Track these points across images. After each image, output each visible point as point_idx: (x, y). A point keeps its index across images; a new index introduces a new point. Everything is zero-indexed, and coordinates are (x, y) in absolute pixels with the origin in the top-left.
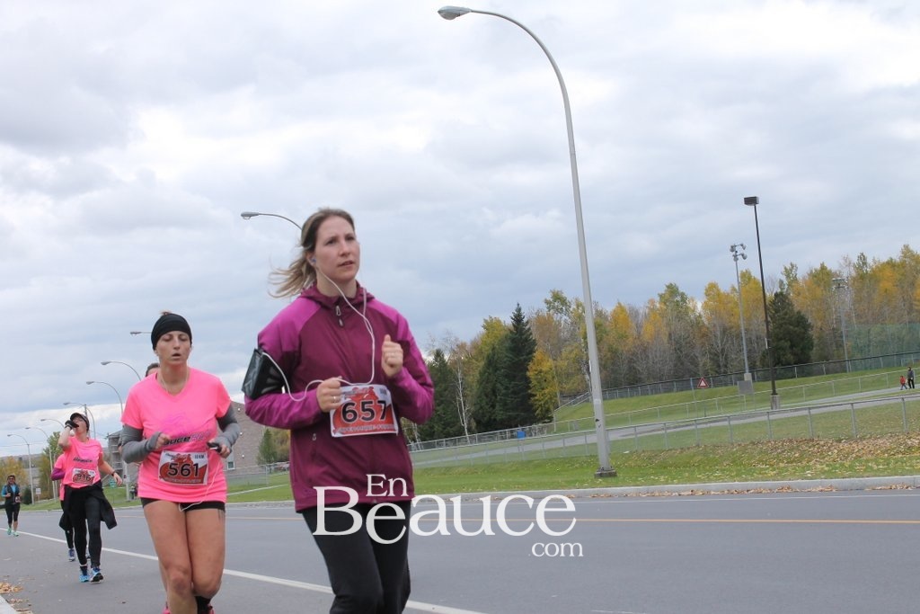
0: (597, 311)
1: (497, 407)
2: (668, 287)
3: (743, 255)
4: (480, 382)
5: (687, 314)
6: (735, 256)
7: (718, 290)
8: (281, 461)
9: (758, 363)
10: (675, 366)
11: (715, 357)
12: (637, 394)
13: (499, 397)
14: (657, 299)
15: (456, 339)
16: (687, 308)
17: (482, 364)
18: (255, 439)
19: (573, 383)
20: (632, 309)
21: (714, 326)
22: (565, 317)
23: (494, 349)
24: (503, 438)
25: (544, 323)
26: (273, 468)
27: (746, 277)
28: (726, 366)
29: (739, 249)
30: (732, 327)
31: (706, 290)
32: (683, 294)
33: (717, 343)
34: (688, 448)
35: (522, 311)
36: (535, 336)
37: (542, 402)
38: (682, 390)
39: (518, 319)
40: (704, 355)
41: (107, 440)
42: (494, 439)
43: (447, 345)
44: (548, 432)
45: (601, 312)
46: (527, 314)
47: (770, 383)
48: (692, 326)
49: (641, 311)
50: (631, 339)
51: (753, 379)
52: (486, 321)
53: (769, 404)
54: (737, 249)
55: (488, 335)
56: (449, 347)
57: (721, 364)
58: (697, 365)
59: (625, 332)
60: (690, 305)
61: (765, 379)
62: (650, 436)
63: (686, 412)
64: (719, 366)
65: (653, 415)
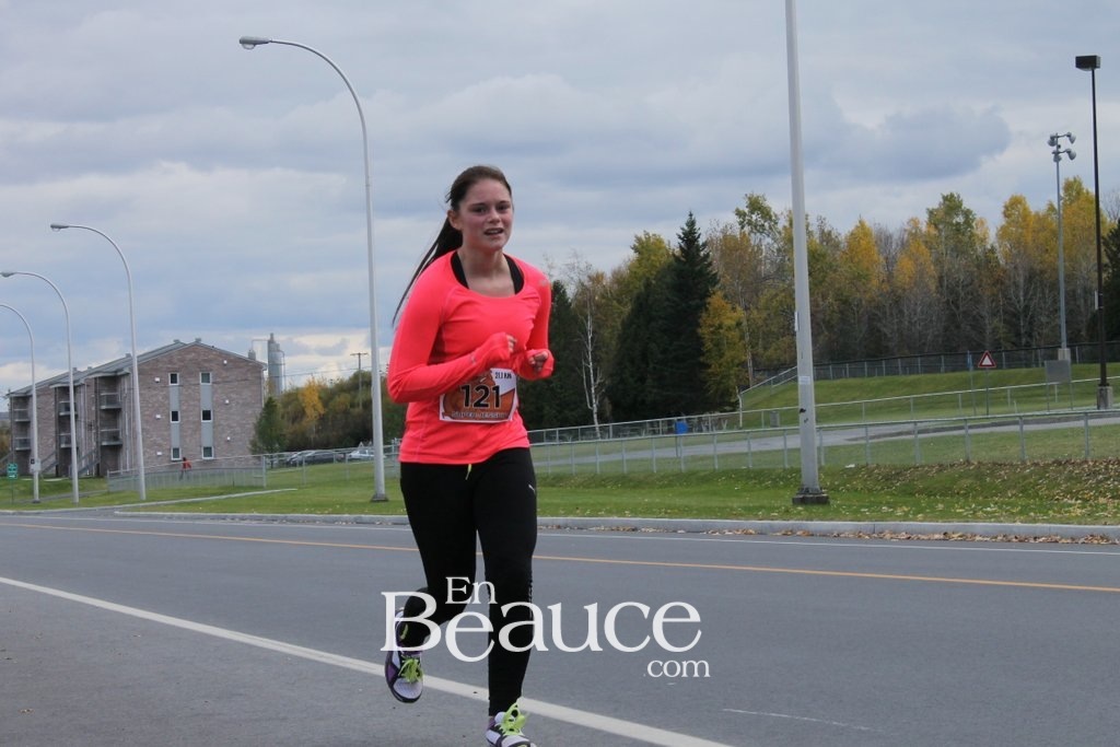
0: (823, 231)
1: (649, 381)
2: (945, 198)
3: (1069, 152)
4: (623, 339)
5: (972, 245)
6: (1056, 154)
7: (1025, 209)
8: (291, 449)
9: (1083, 333)
10: (946, 329)
11: (1012, 319)
12: (880, 374)
13: (651, 366)
14: (924, 218)
15: (589, 267)
16: (972, 235)
17: (627, 309)
18: (250, 412)
19: (776, 350)
20: (880, 232)
21: (1015, 268)
22: (769, 240)
23: (648, 285)
24: (654, 432)
25: (732, 247)
26: (276, 461)
27: (1072, 188)
28: (1030, 336)
29: (1064, 143)
30: (1042, 272)
31: (1006, 207)
32: (967, 213)
33: (1017, 297)
34: (952, 466)
35: (697, 227)
36: (717, 267)
37: (718, 378)
38: (953, 371)
39: (689, 237)
40: (994, 315)
41: (8, 400)
42: (640, 434)
43: (572, 275)
44: (730, 427)
45: (830, 232)
46: (705, 231)
47: (1098, 366)
48: (978, 266)
49: (896, 237)
50: (875, 282)
51: (1073, 358)
52: (639, 240)
53: (1095, 401)
54: (1060, 141)
55: (639, 261)
56: (576, 278)
57: (1023, 331)
58: (981, 332)
59: (868, 269)
60: (978, 232)
61: (1093, 360)
62: (896, 442)
63: (958, 407)
64: (1018, 335)
65: (903, 408)
